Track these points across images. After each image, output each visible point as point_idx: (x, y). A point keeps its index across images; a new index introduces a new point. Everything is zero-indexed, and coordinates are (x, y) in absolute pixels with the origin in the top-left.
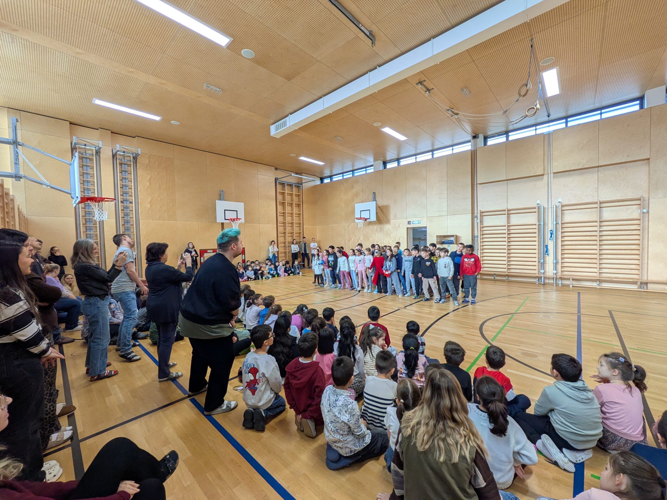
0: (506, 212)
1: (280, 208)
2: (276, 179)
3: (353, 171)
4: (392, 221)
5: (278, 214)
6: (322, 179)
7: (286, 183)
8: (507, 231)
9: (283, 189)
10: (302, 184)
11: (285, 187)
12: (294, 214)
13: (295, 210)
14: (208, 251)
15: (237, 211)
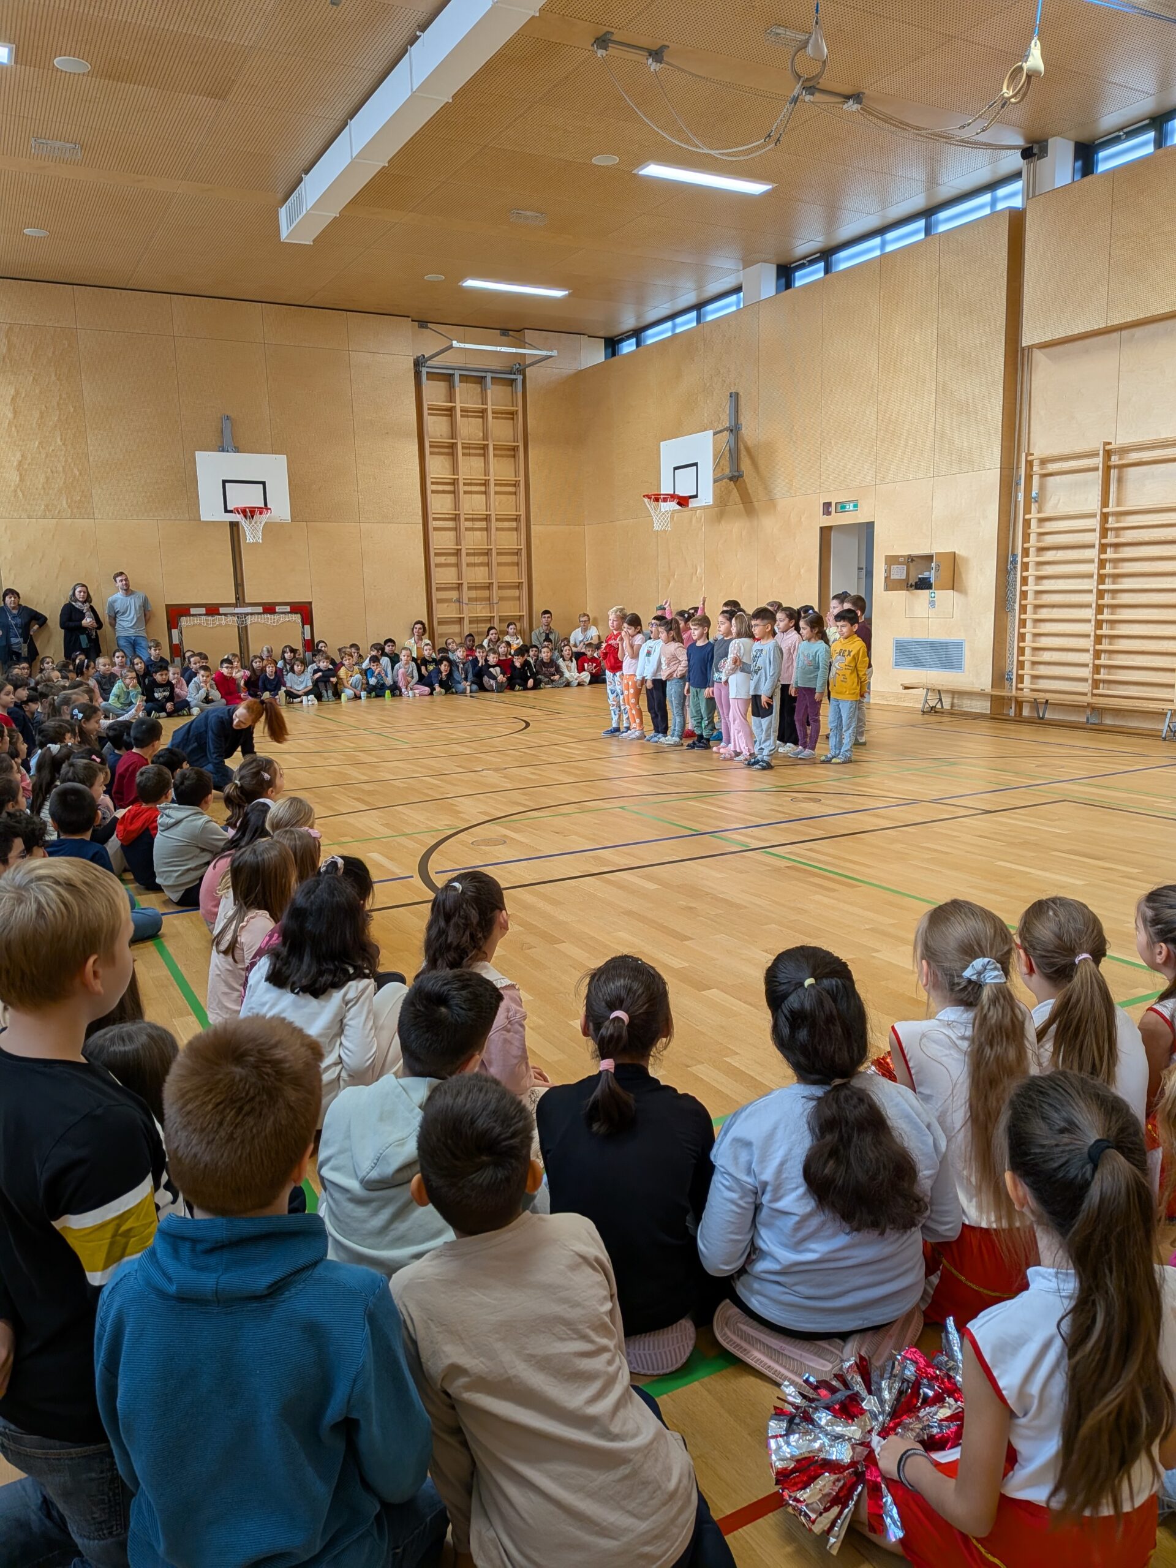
0: (1098, 461)
1: (438, 467)
2: (418, 363)
3: (699, 307)
4: (783, 503)
5: (430, 487)
6: (612, 344)
7: (457, 373)
8: (1097, 534)
9: (451, 397)
10: (522, 372)
11: (454, 387)
12: (492, 483)
13: (501, 469)
14: (193, 611)
15: (263, 483)
